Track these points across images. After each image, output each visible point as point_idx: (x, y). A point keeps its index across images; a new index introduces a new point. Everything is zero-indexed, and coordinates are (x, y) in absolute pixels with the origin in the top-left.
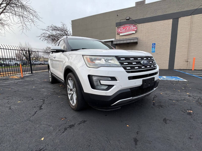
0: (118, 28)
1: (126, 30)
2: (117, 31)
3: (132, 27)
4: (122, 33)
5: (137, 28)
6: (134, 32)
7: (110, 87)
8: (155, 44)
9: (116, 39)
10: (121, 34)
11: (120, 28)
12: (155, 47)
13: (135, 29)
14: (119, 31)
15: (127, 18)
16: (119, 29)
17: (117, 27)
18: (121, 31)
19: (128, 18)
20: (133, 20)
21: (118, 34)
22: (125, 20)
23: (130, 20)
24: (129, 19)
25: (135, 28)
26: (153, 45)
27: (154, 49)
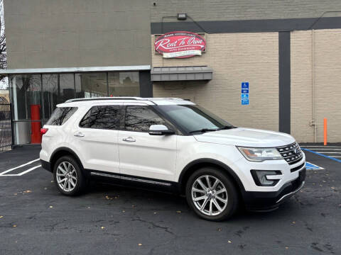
0: (158, 37)
1: (177, 45)
2: (156, 46)
3: (194, 40)
4: (168, 51)
5: (204, 43)
6: (199, 52)
7: (276, 181)
8: (247, 84)
9: (154, 66)
10: (166, 55)
11: (163, 37)
12: (248, 92)
13: (202, 46)
14: (161, 45)
15: (180, 16)
16: (159, 39)
17: (153, 35)
18: (165, 46)
19: (184, 16)
20: (195, 22)
21: (159, 52)
22: (176, 20)
23: (188, 20)
24: (184, 19)
25: (201, 41)
26: (243, 87)
27: (247, 95)
